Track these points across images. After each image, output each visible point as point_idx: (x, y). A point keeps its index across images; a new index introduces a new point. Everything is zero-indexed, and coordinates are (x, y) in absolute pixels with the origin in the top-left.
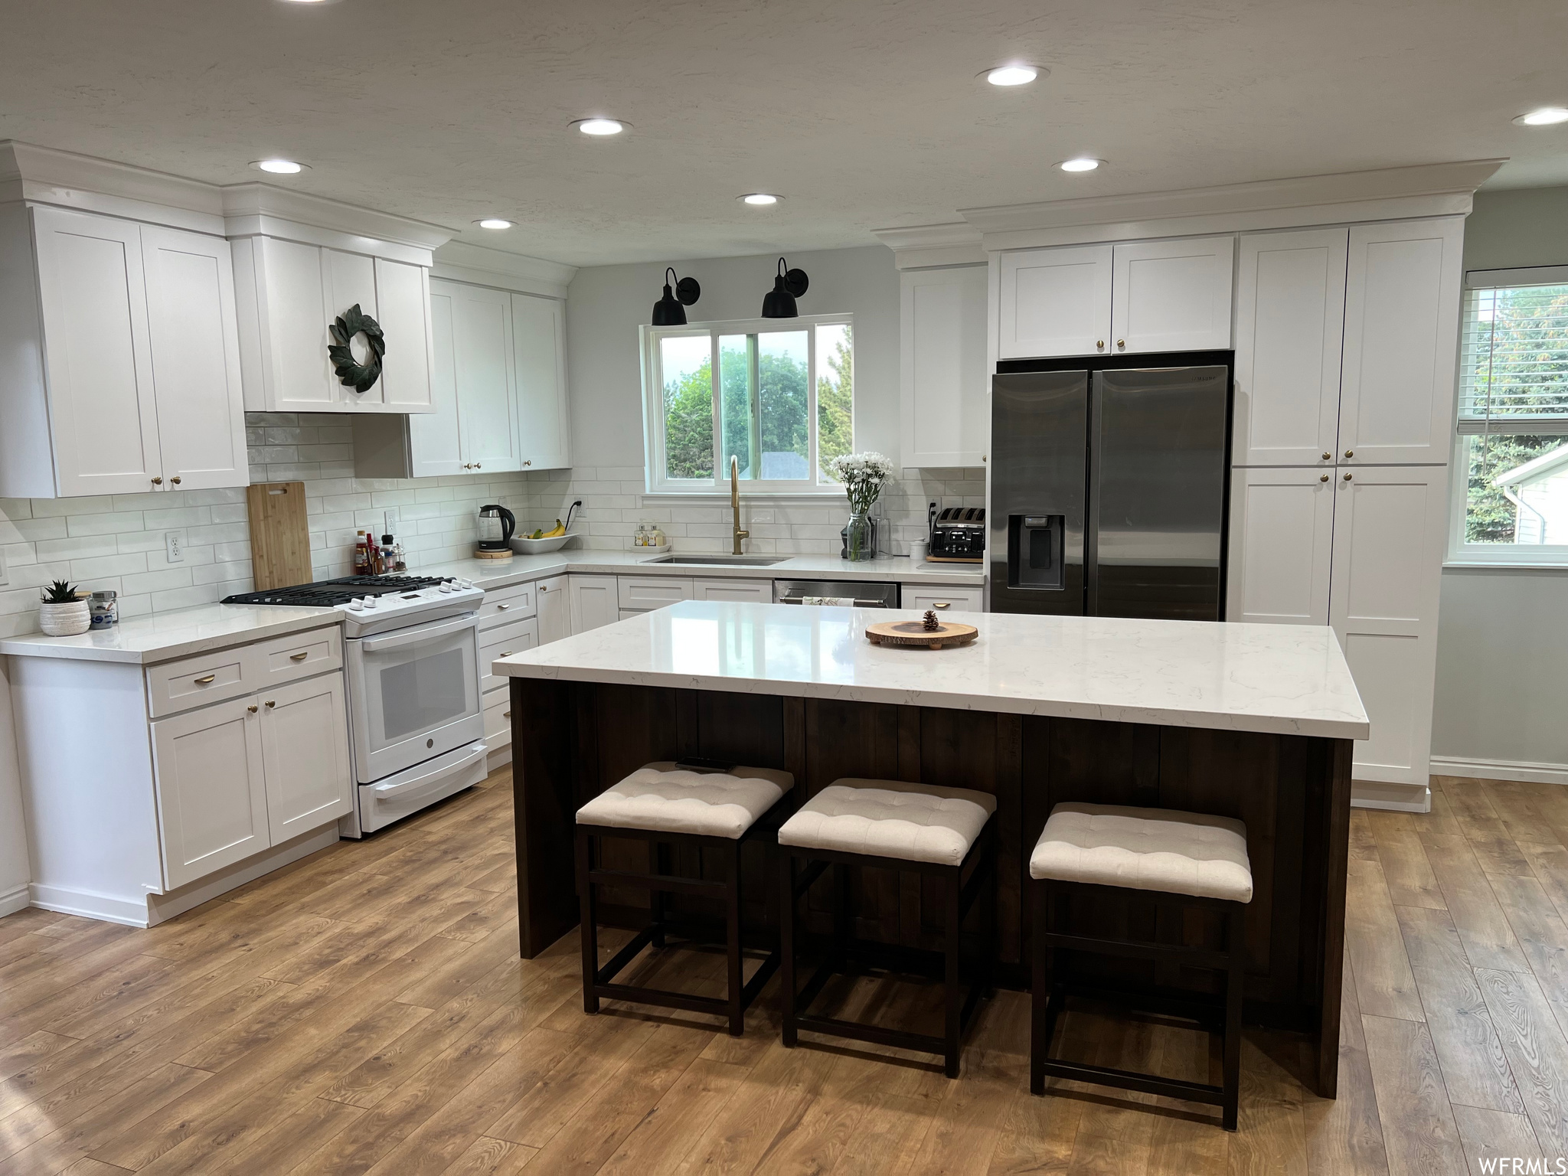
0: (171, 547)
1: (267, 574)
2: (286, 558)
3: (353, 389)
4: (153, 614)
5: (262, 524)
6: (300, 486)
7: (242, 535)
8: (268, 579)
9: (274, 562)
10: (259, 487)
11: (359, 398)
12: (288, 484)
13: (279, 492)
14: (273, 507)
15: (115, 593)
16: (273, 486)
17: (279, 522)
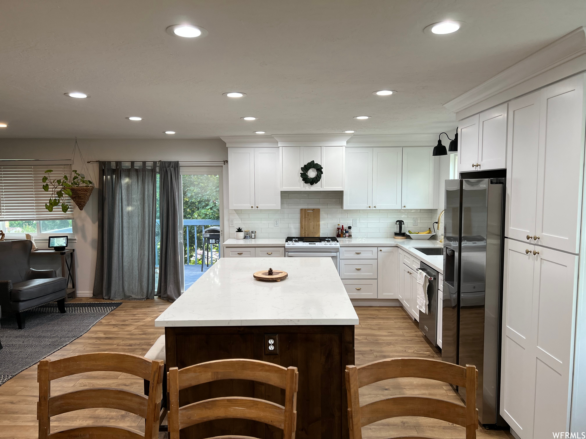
0: (275, 223)
1: (304, 233)
2: (311, 229)
3: (309, 184)
4: (269, 238)
5: (304, 219)
6: (318, 210)
7: (298, 221)
8: (304, 234)
9: (306, 230)
10: (304, 210)
12: (314, 209)
13: (312, 211)
14: (308, 215)
15: (255, 232)
16: (309, 209)
17: (310, 219)
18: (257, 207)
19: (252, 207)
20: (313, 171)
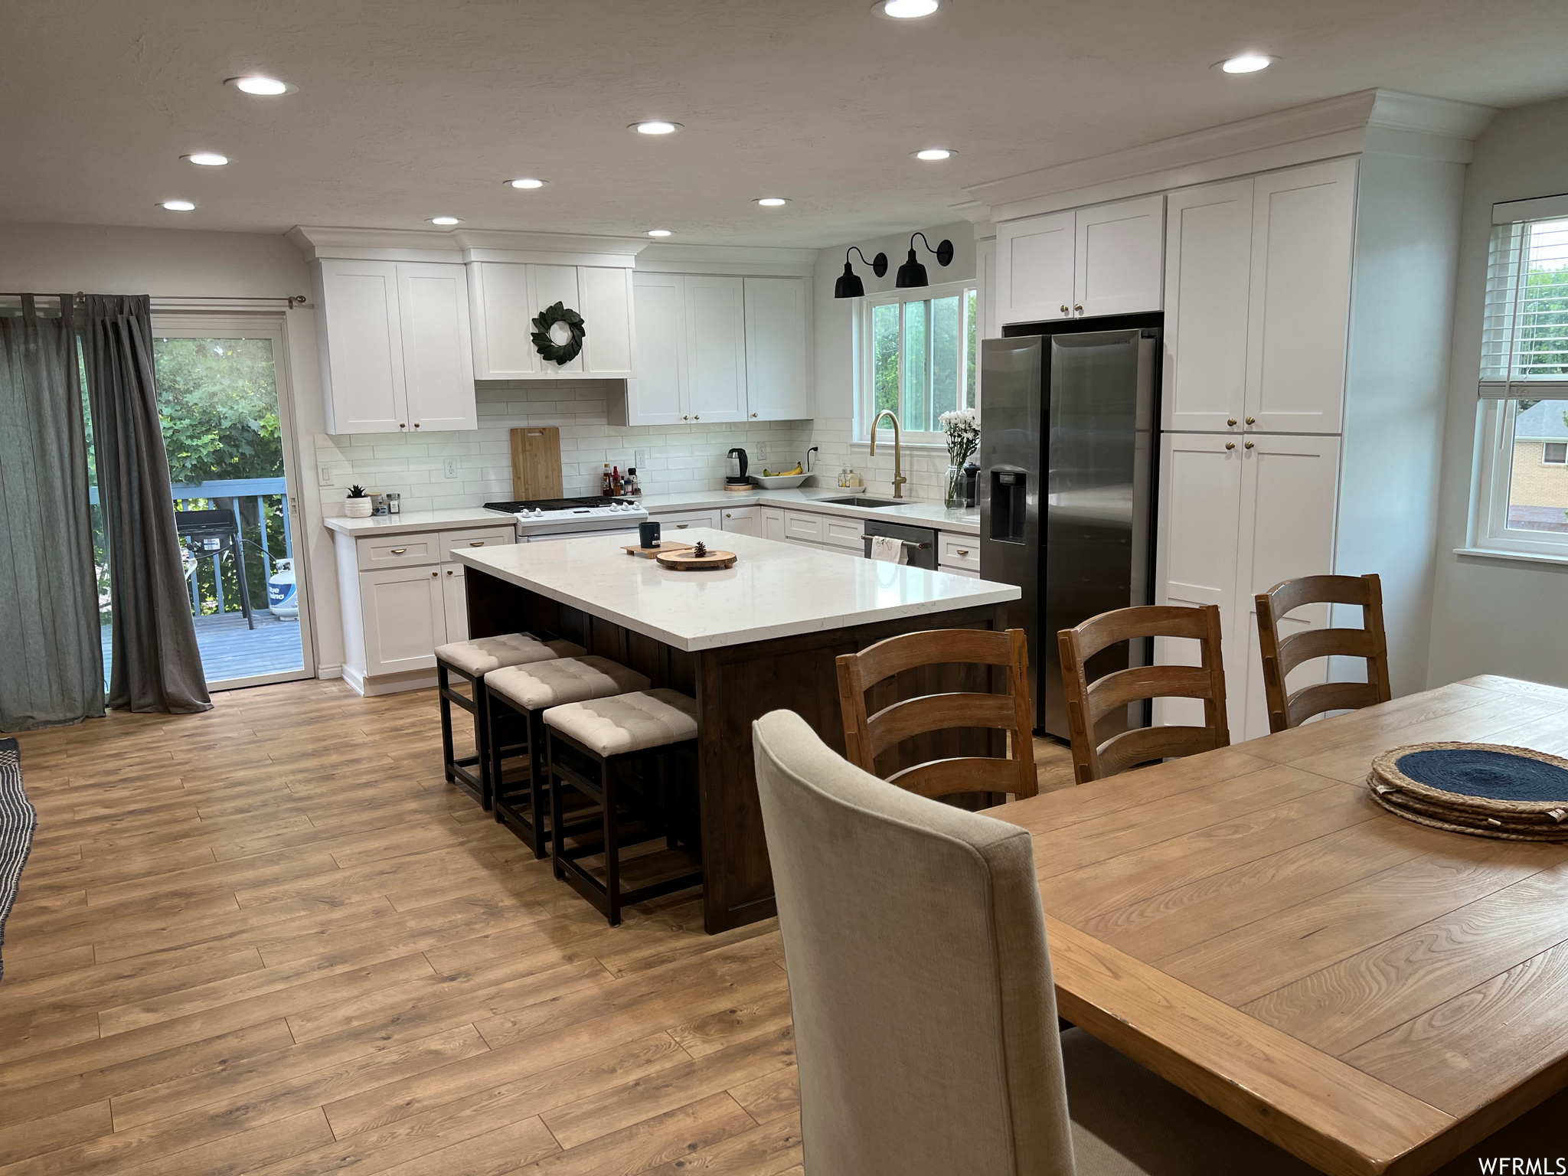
0: (448, 468)
1: (523, 490)
2: (540, 480)
3: (554, 362)
4: (433, 510)
5: (521, 456)
6: (556, 430)
7: (505, 462)
8: (524, 494)
9: (530, 482)
10: (519, 431)
11: (559, 369)
12: (544, 429)
13: (538, 434)
14: (531, 444)
15: (399, 495)
16: (531, 430)
17: (536, 455)
18: (417, 426)
19: (402, 426)
20: (561, 328)
